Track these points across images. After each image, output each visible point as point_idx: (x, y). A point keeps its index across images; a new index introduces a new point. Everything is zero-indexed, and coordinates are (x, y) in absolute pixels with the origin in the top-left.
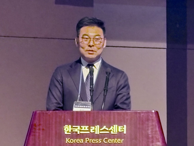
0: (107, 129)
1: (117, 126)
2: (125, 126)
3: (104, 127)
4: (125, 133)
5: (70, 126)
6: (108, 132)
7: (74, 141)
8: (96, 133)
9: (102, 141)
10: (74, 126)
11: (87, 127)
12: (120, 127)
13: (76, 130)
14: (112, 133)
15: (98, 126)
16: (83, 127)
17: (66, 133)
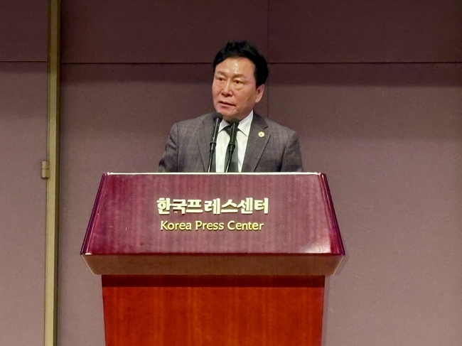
0: (235, 205)
1: (251, 199)
2: (266, 200)
3: (230, 202)
4: (266, 211)
5: (168, 200)
6: (236, 211)
8: (215, 212)
9: (225, 226)
10: (174, 200)
11: (198, 201)
12: (256, 202)
13: (179, 207)
14: (243, 211)
15: (219, 200)
16: (192, 201)
17: (161, 212)
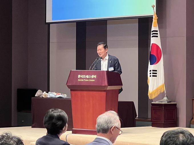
1: (93, 75)
2: (96, 75)
3: (90, 76)
4: (96, 78)
7: (81, 80)
9: (89, 80)
11: (85, 76)
13: (82, 77)
14: (92, 78)
17: (79, 78)
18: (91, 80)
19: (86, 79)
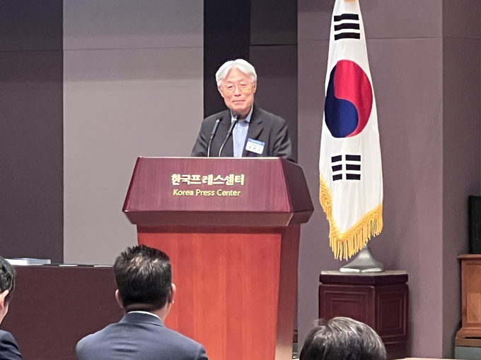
0: (222, 179)
1: (233, 175)
2: (243, 176)
4: (242, 184)
5: (179, 175)
6: (223, 183)
7: (183, 193)
8: (209, 184)
9: (215, 193)
10: (183, 176)
12: (236, 177)
13: (186, 180)
14: (227, 183)
15: (212, 176)
16: (194, 176)
17: (174, 184)
18: (225, 193)
19: (206, 187)
